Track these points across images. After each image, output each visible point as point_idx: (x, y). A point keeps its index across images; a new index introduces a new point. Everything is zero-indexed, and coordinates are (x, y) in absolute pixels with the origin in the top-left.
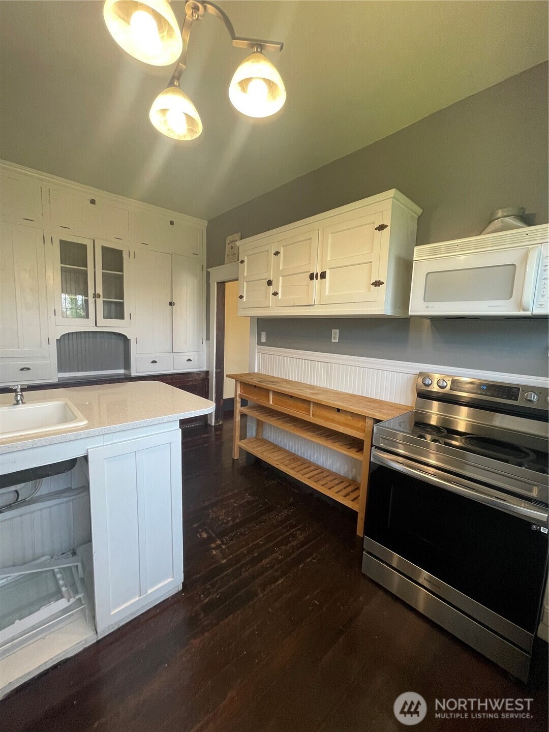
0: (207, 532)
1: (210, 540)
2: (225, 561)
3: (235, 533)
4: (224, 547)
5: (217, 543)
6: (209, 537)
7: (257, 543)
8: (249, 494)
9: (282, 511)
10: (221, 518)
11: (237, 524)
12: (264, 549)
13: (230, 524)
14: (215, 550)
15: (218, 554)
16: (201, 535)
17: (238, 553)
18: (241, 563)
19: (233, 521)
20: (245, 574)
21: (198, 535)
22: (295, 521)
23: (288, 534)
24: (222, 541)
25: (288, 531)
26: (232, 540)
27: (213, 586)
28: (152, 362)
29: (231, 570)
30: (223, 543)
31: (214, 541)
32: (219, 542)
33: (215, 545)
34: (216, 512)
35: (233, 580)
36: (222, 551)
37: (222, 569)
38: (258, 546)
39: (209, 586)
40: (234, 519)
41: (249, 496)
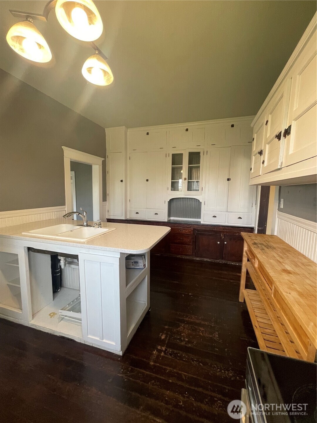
0: (166, 337)
1: (162, 342)
2: (152, 363)
3: (178, 352)
4: (162, 354)
5: (163, 348)
6: (164, 340)
7: (181, 374)
8: (219, 334)
9: (228, 371)
10: (182, 335)
11: (186, 347)
12: (180, 383)
13: (183, 343)
14: (157, 351)
15: (155, 356)
16: (162, 335)
17: (164, 367)
18: (156, 375)
19: (186, 344)
20: (150, 385)
21: (161, 334)
22: (228, 390)
23: (209, 393)
24: (166, 350)
25: (214, 391)
26: (171, 355)
27: (132, 371)
28: (213, 217)
29: (148, 373)
30: (165, 352)
31: (162, 345)
32: (164, 349)
33: (160, 349)
34: (184, 328)
35: (141, 381)
36: (158, 356)
37: (146, 366)
38: (179, 377)
39: (130, 369)
40: (189, 342)
41: (217, 336)
